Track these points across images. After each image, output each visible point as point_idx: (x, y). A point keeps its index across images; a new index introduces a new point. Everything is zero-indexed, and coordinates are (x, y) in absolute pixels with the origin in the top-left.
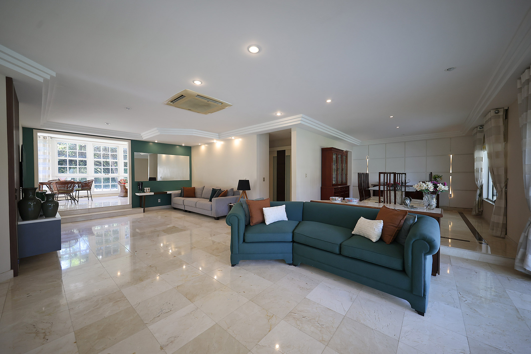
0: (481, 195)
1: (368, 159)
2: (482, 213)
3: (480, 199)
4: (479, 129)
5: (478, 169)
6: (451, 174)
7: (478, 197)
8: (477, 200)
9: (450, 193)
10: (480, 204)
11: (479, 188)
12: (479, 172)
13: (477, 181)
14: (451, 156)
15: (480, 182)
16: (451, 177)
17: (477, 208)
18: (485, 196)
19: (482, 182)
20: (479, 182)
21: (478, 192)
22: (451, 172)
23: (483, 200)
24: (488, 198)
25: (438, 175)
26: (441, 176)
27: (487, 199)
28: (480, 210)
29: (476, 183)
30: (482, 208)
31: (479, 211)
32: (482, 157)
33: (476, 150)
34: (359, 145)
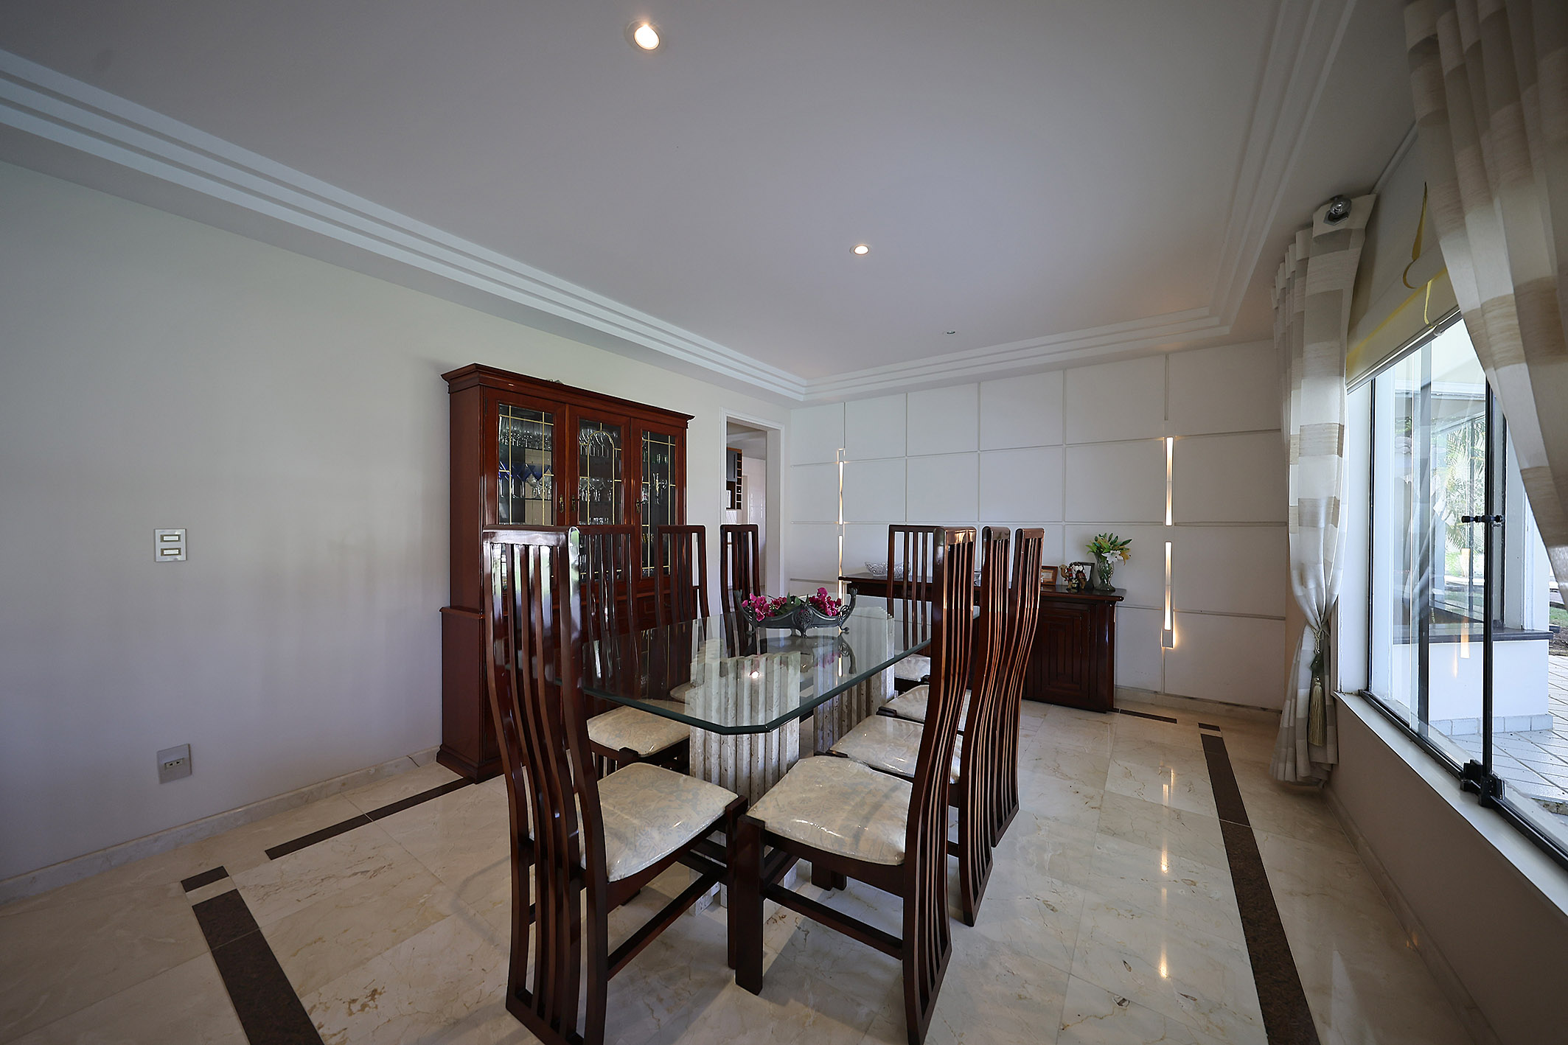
0: (1324, 663)
1: (841, 464)
2: (1329, 774)
3: (1318, 688)
4: (1322, 227)
5: (1315, 504)
6: (1169, 534)
7: (1304, 674)
8: (1303, 692)
9: (1168, 627)
10: (1317, 721)
11: (1313, 622)
12: (1314, 523)
13: (1303, 582)
14: (1170, 441)
15: (1318, 585)
16: (1168, 545)
17: (1301, 744)
18: (1347, 674)
19: (1330, 591)
20: (1312, 585)
21: (1309, 646)
22: (1169, 522)
23: (1335, 700)
24: (1367, 689)
25: (1113, 539)
26: (1125, 543)
27: (1365, 695)
28: (1318, 757)
29: (1298, 591)
30: (1330, 749)
31: (1313, 765)
32: (1342, 428)
33: (1303, 376)
34: (801, 398)
